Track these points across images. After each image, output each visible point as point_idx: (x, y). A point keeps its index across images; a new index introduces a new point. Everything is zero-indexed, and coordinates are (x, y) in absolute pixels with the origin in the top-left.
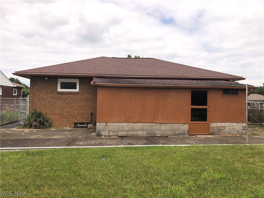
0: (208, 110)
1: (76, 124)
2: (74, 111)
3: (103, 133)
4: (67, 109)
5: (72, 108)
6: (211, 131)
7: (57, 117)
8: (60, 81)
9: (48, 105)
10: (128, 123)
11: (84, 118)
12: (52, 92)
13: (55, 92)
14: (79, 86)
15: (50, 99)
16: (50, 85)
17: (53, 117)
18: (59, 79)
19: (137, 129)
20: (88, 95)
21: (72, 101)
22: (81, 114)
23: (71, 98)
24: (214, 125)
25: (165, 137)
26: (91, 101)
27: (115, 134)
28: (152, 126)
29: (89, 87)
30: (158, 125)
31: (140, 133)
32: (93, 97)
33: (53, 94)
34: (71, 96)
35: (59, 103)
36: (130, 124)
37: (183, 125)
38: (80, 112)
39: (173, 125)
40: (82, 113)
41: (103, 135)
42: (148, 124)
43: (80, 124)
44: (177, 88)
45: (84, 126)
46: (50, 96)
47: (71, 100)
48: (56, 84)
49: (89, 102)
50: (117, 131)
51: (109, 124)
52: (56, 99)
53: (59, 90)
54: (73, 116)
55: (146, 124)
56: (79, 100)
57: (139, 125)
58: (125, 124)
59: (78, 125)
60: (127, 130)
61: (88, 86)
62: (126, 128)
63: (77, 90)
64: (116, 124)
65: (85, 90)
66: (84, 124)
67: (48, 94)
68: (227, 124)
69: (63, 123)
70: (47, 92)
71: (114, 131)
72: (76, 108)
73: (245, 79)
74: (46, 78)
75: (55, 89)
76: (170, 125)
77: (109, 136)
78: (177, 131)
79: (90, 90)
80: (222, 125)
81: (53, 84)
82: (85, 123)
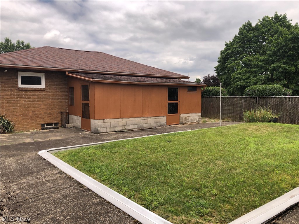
0: (179, 104)
1: (43, 125)
2: (41, 110)
3: (101, 130)
4: (32, 109)
5: (38, 107)
6: (181, 121)
7: (20, 118)
8: (21, 74)
9: (7, 104)
10: (122, 119)
11: (52, 118)
12: (12, 88)
13: (16, 88)
14: (45, 81)
15: (10, 97)
16: (8, 80)
17: (15, 119)
18: (19, 73)
19: (130, 124)
20: (56, 91)
21: (38, 99)
22: (49, 114)
23: (36, 96)
24: (182, 116)
25: (154, 128)
26: (60, 98)
27: (112, 130)
28: (141, 120)
29: (57, 83)
30: (145, 118)
31: (132, 127)
32: (62, 94)
33: (12, 91)
34: (37, 93)
35: (22, 101)
36: (124, 119)
37: (162, 117)
38: (48, 112)
39: (156, 118)
40: (50, 112)
41: (101, 132)
42: (138, 119)
43: (48, 125)
44: (158, 85)
45: (52, 127)
46: (9, 93)
47: (36, 97)
48: (16, 79)
49: (57, 100)
50: (113, 127)
51: (106, 121)
52: (18, 97)
53: (20, 86)
54: (40, 116)
55: (136, 119)
56: (45, 97)
57: (131, 120)
58: (120, 119)
59: (45, 126)
60: (122, 125)
61: (55, 82)
62: (121, 124)
63: (43, 86)
64: (112, 120)
65: (53, 86)
66: (51, 124)
67: (6, 91)
68: (190, 115)
69: (28, 126)
70: (5, 88)
71: (110, 128)
72: (42, 107)
73: (189, 78)
74: (6, 71)
75: (15, 85)
76: (154, 118)
77: (106, 132)
78: (159, 123)
79: (58, 86)
80: (187, 116)
81: (13, 78)
82: (53, 123)
